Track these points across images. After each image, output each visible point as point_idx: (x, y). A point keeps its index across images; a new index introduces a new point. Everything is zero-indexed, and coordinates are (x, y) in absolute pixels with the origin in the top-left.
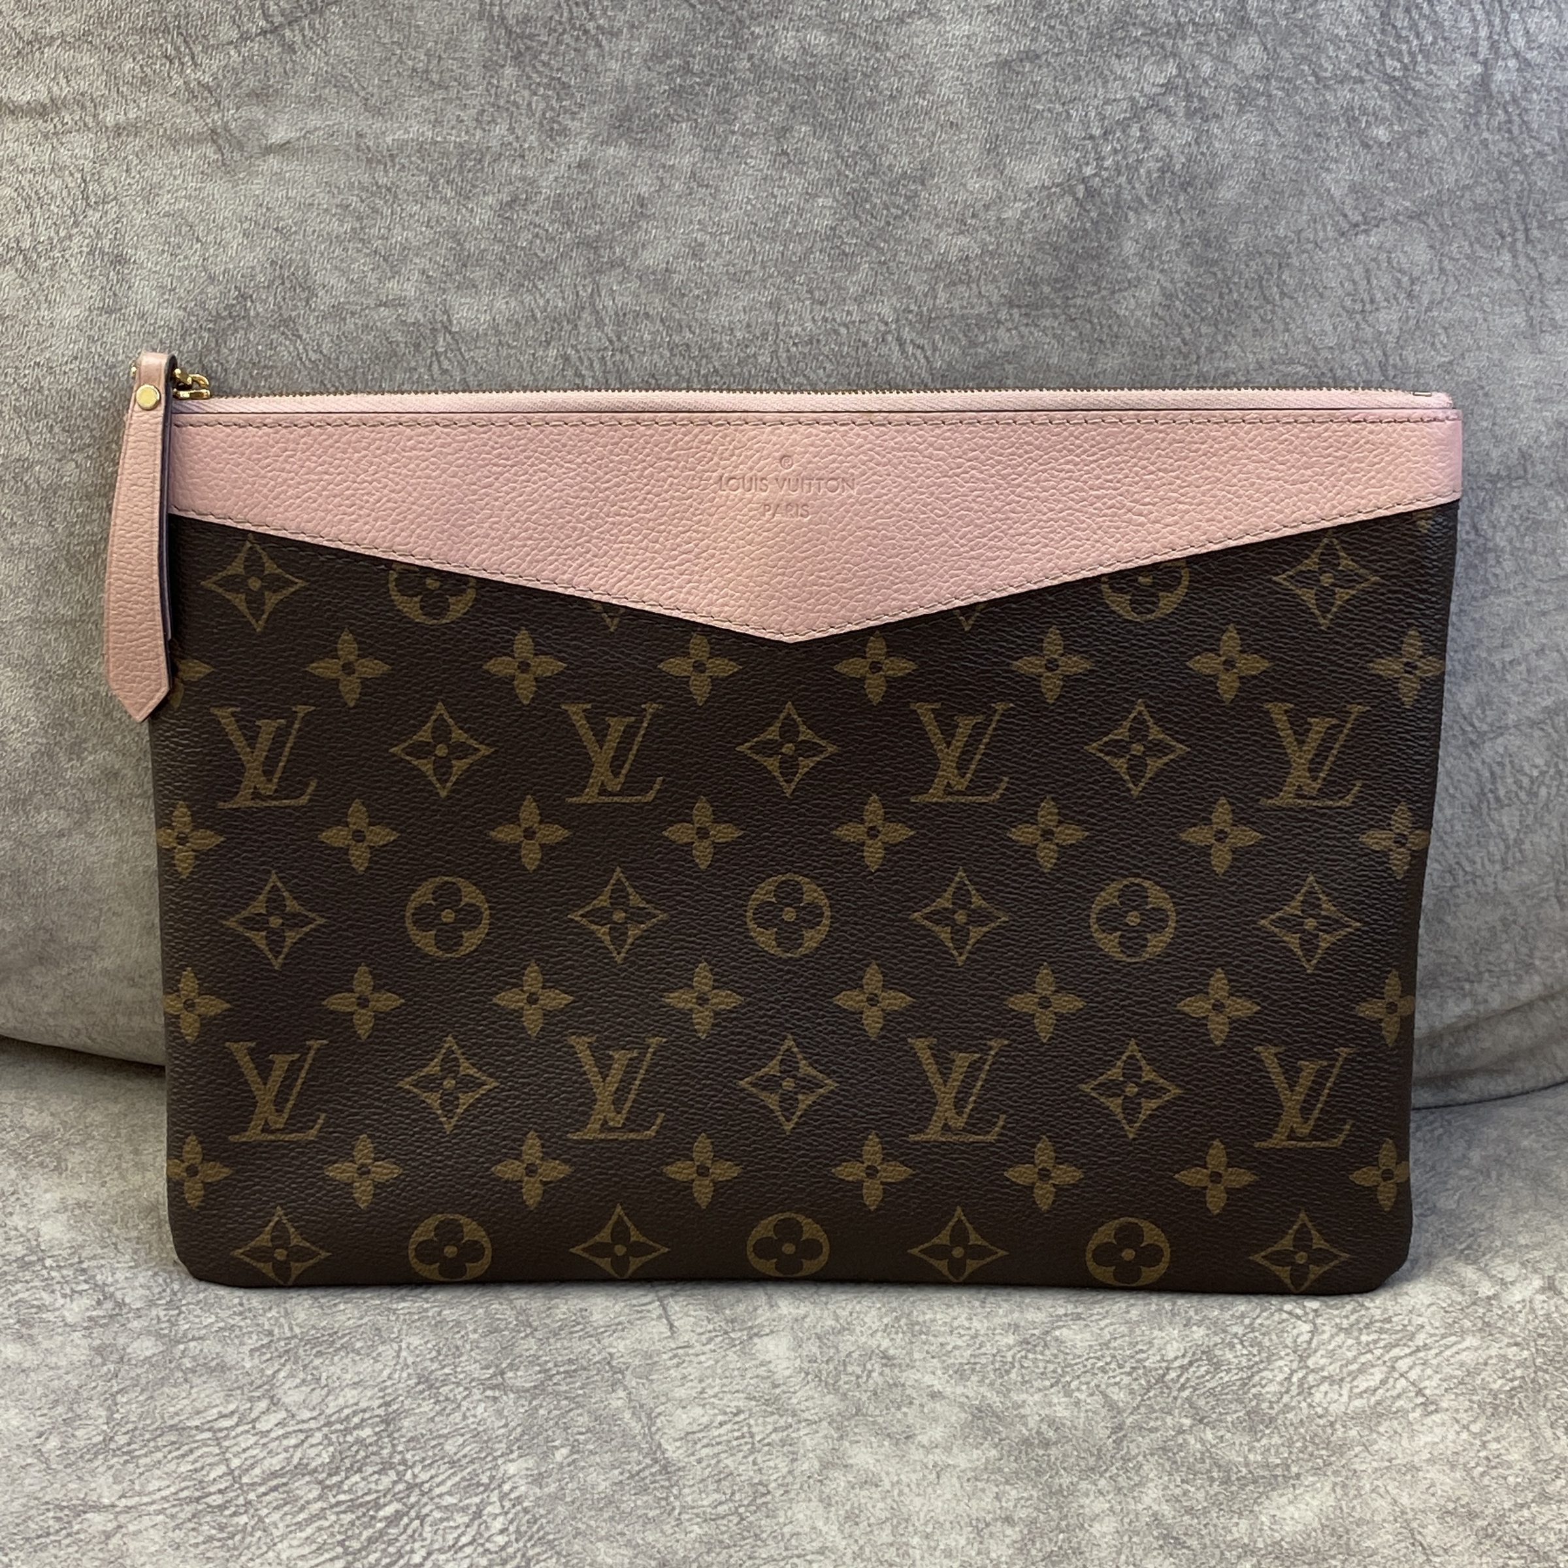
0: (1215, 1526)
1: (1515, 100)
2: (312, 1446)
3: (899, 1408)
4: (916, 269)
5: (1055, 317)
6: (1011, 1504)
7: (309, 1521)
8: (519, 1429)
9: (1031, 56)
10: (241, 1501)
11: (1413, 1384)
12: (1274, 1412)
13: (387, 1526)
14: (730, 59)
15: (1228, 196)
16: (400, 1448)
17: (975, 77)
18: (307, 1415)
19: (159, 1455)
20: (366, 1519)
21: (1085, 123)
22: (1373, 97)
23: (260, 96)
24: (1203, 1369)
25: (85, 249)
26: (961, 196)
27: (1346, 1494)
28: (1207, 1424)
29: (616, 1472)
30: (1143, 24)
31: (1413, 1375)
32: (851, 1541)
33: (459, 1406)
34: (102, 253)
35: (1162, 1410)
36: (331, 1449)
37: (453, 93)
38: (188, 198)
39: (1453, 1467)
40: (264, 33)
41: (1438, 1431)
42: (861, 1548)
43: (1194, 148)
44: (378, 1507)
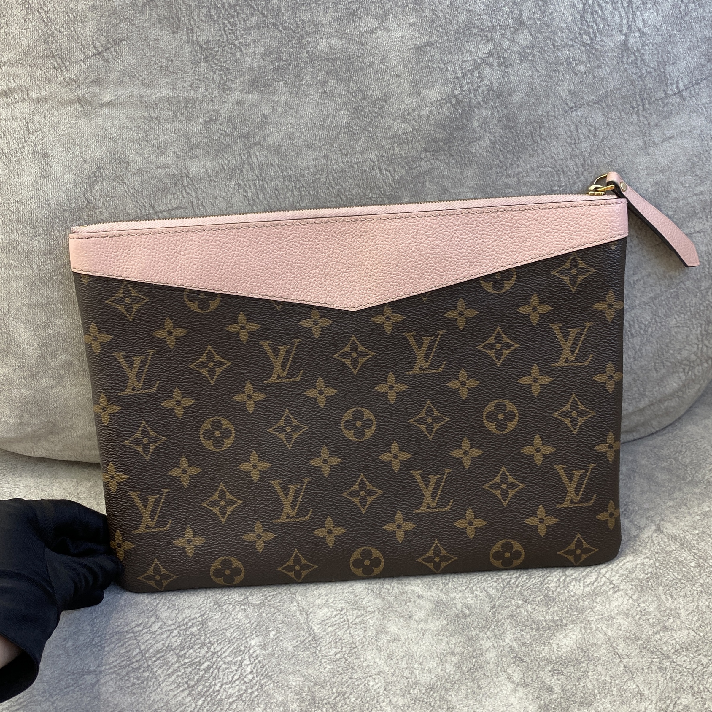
0: (535, 651)
1: (638, 50)
2: (173, 637)
3: (406, 604)
4: (385, 138)
5: (445, 155)
6: (453, 645)
7: (173, 673)
8: (255, 623)
9: (430, 44)
10: (146, 665)
11: (608, 579)
12: (554, 596)
13: (205, 673)
14: (299, 53)
15: (517, 99)
16: (208, 636)
17: (406, 55)
18: (170, 623)
19: (112, 646)
20: (196, 671)
21: (454, 71)
22: (579, 53)
23: (96, 82)
24: (525, 577)
25: (31, 152)
26: (403, 106)
27: (586, 632)
28: (528, 603)
29: (295, 641)
30: (478, 27)
31: (608, 575)
32: (390, 668)
33: (231, 614)
34: (38, 153)
35: (510, 597)
36: (181, 638)
37: (179, 76)
38: (71, 127)
39: (627, 616)
40: (95, 55)
41: (620, 600)
42: (395, 671)
43: (502, 80)
44: (201, 664)
